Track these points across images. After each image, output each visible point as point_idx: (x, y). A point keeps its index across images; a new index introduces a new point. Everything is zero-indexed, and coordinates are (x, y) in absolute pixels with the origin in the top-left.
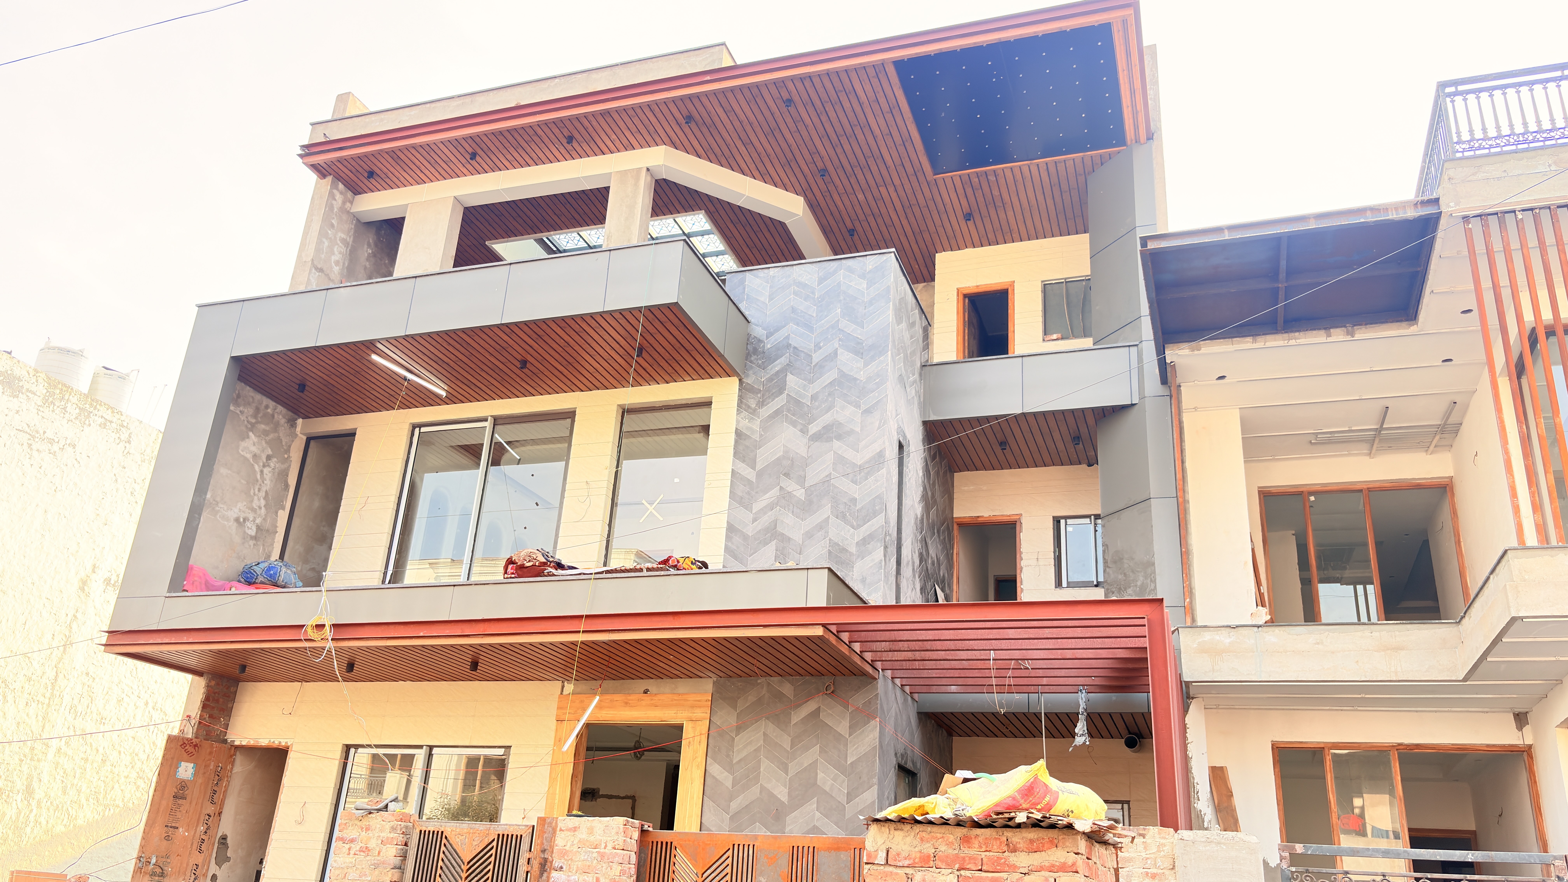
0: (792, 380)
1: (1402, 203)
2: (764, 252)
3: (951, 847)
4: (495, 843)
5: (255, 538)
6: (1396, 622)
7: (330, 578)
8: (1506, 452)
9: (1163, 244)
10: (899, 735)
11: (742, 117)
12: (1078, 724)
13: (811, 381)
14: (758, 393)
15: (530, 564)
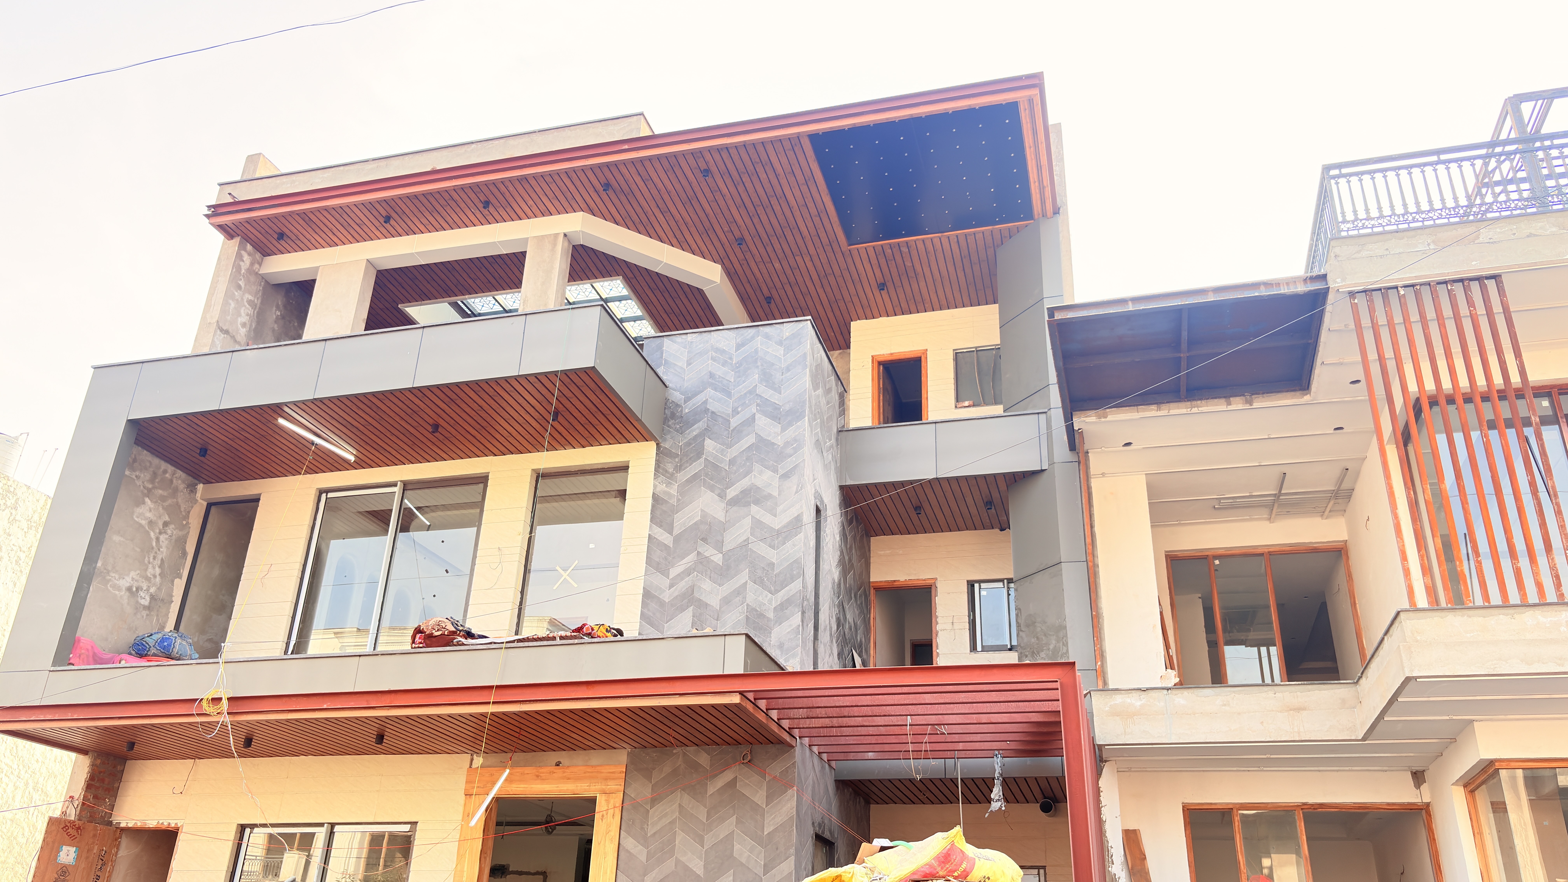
0: (710, 445)
1: (1292, 278)
2: (682, 318)
5: (148, 608)
6: (1297, 683)
7: (230, 649)
8: (1396, 516)
9: (1070, 315)
10: (817, 804)
11: (660, 185)
12: (994, 790)
13: (730, 446)
14: (675, 458)
15: (439, 633)
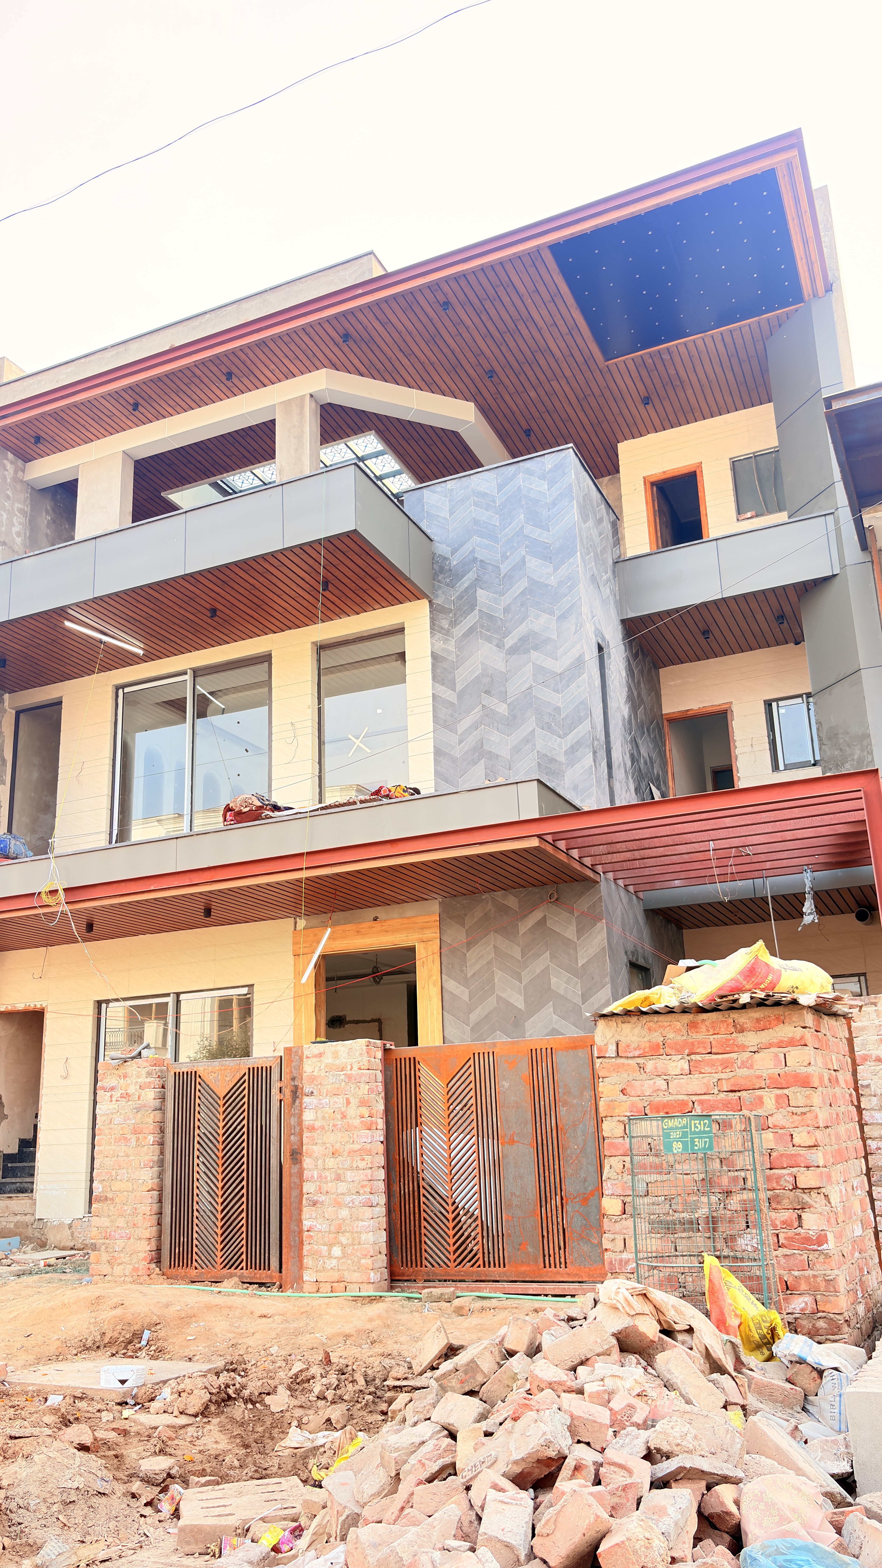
0: (482, 595)
2: (440, 466)
3: (679, 1034)
4: (246, 1077)
7: (57, 844)
9: (848, 403)
10: (628, 934)
11: (400, 327)
12: (805, 904)
13: (502, 594)
14: (449, 613)
15: (247, 809)
